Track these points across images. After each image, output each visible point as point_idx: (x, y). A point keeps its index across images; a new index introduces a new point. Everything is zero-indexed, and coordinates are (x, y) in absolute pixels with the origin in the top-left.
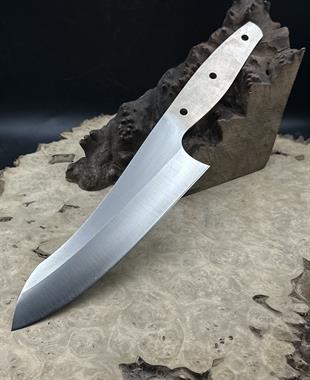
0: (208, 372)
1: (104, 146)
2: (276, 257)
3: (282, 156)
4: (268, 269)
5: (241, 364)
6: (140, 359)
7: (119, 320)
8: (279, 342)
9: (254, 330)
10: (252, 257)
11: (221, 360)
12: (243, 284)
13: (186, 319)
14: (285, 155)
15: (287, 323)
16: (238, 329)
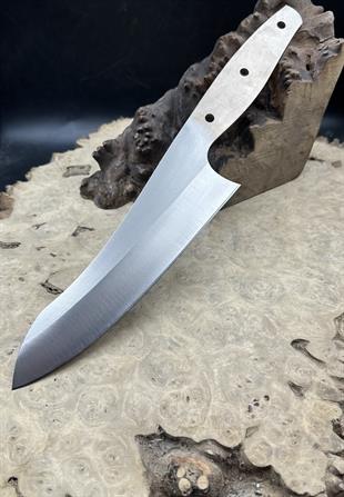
0: (240, 445)
1: (120, 158)
2: (316, 289)
3: (316, 162)
4: (307, 304)
5: (279, 434)
6: (160, 428)
7: (136, 375)
8: (323, 403)
9: (293, 386)
10: (288, 289)
11: (256, 428)
12: (279, 324)
13: (213, 373)
14: (321, 161)
15: (332, 377)
16: (275, 386)
